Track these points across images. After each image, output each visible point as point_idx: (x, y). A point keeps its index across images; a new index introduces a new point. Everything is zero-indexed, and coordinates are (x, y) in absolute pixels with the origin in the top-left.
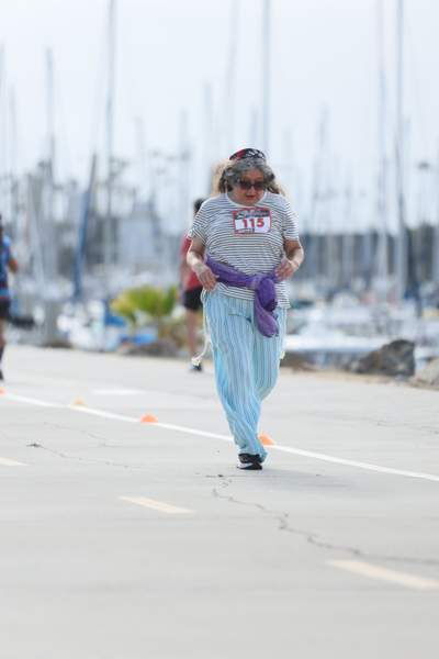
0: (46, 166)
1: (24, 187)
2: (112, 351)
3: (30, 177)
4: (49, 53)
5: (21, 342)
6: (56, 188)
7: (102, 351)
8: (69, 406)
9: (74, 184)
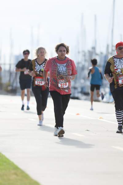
0: (94, 48)
1: (87, 54)
2: (111, 103)
3: (89, 52)
4: (95, 16)
5: (86, 100)
6: (97, 54)
7: (108, 103)
8: (98, 119)
9: (102, 53)
